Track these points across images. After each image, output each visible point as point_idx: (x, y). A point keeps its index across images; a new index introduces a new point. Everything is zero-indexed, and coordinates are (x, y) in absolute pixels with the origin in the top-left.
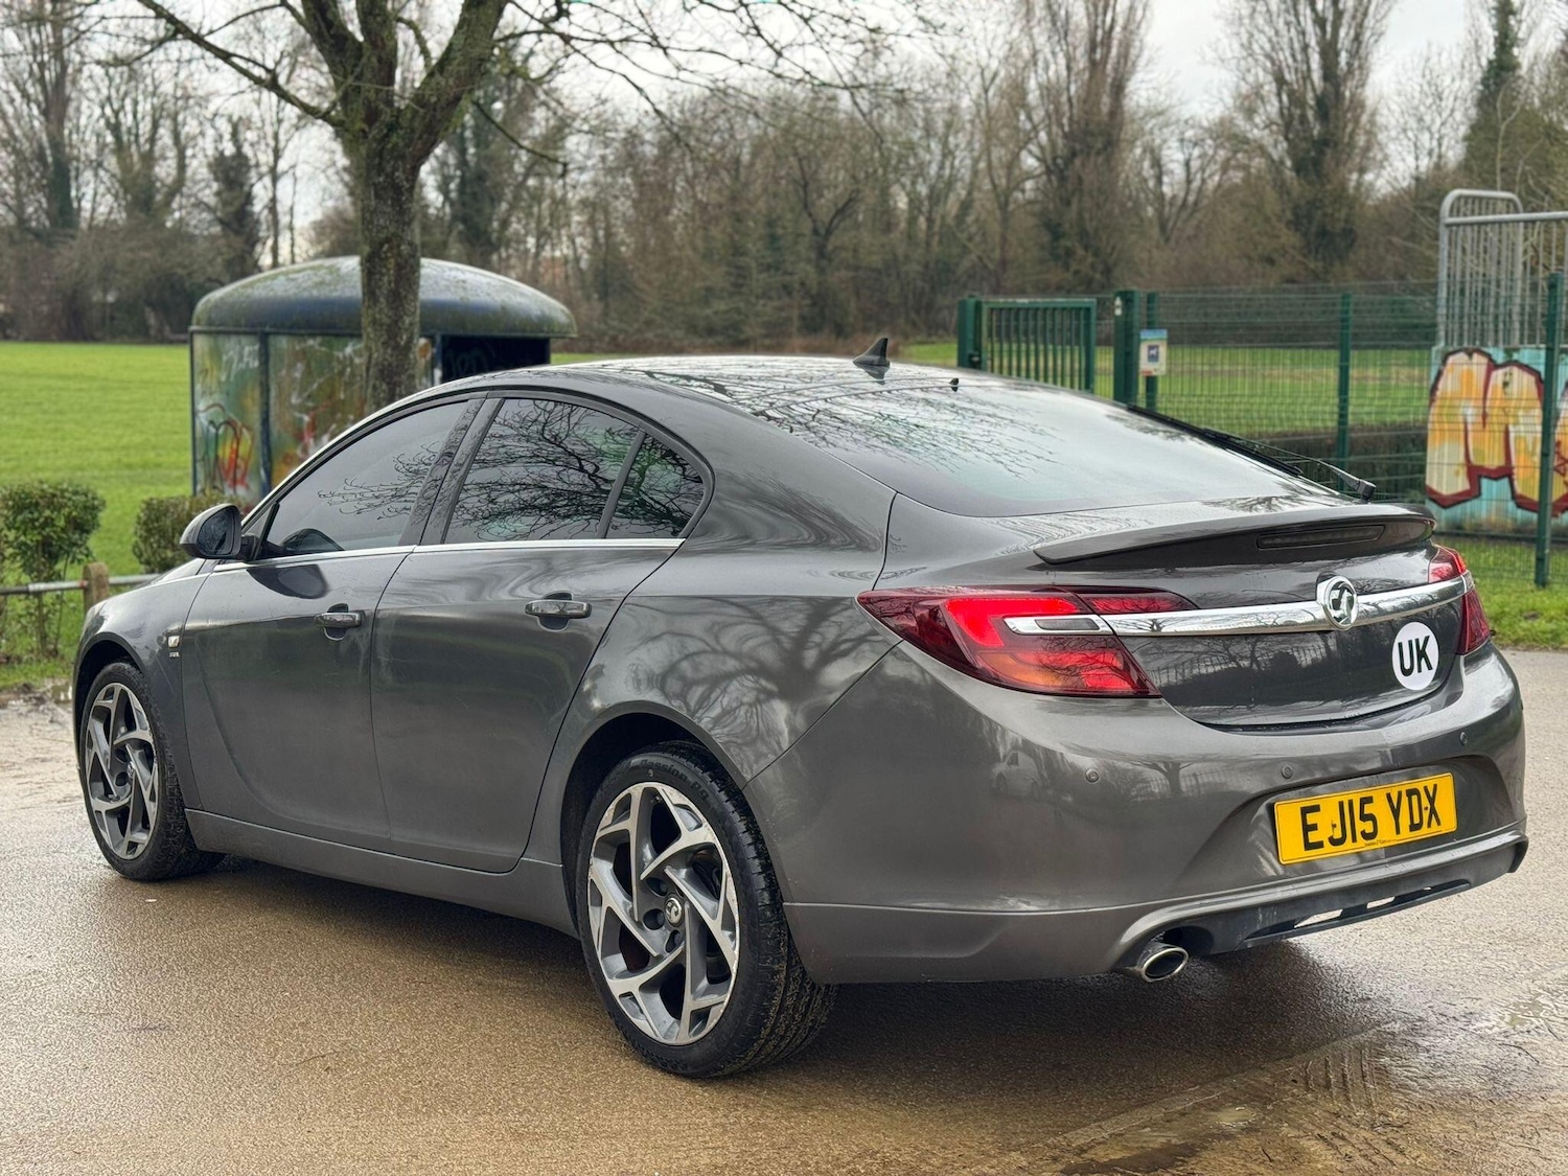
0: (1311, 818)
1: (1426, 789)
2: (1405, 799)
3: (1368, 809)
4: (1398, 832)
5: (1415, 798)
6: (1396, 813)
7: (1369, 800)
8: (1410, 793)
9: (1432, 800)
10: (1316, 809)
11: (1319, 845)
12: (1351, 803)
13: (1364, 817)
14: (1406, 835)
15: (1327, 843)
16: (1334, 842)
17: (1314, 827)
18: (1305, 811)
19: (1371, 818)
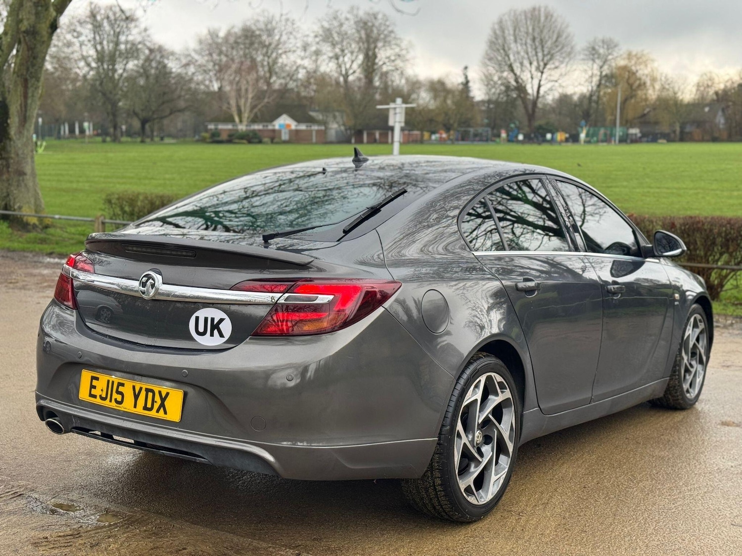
0: (95, 383)
1: (160, 392)
2: (143, 393)
3: (121, 389)
4: (135, 406)
5: (150, 394)
6: (136, 397)
7: (123, 385)
8: (148, 390)
9: (163, 400)
10: (97, 379)
11: (95, 396)
12: (113, 382)
13: (118, 392)
14: (139, 410)
15: (98, 397)
16: (102, 398)
17: (95, 387)
18: (93, 378)
19: (121, 394)
